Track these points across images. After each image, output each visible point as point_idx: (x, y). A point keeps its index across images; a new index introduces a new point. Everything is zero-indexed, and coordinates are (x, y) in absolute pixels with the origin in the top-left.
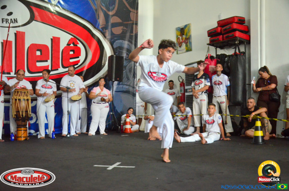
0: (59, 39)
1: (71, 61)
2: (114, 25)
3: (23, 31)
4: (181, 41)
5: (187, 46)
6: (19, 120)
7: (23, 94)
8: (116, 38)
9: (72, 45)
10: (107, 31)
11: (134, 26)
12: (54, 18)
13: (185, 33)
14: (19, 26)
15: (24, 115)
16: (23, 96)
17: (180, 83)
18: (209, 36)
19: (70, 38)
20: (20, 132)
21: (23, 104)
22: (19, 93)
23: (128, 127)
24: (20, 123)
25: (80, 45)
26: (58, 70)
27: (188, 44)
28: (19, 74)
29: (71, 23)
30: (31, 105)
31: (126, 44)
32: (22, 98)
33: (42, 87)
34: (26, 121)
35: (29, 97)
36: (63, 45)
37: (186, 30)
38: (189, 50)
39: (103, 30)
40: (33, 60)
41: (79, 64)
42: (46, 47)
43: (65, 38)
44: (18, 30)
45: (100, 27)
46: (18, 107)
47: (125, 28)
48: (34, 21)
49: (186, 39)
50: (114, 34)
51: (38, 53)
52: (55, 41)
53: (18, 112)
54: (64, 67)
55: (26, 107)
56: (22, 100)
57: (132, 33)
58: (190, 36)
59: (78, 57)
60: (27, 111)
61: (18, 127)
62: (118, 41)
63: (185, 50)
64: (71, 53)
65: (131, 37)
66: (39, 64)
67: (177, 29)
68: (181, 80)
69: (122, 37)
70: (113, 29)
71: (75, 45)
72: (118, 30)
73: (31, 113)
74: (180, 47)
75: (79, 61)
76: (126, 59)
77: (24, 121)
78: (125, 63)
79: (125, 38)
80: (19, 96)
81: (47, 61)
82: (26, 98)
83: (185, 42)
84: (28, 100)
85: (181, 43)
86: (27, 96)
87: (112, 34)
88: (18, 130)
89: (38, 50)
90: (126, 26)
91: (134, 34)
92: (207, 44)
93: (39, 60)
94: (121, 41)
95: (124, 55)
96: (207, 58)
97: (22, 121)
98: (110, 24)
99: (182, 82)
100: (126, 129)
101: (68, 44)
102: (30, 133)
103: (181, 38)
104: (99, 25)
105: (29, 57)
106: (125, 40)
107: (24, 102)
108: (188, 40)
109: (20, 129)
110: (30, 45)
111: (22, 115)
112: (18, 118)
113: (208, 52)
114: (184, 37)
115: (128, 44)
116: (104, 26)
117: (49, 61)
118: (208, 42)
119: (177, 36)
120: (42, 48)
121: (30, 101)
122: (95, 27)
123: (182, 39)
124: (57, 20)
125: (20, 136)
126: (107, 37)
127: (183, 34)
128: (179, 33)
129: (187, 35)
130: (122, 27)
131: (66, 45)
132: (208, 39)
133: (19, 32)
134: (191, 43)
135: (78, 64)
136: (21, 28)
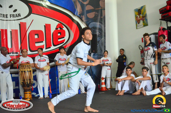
0: (50, 25)
1: (59, 40)
2: (88, 12)
3: (25, 22)
4: (139, 19)
5: (144, 22)
6: (25, 86)
7: (27, 67)
8: (90, 21)
9: (59, 29)
10: (83, 16)
11: (103, 11)
12: (46, 11)
13: (142, 13)
14: (22, 19)
15: (28, 82)
16: (27, 69)
17: (140, 50)
18: (160, 13)
19: (57, 24)
20: (26, 94)
21: (27, 74)
22: (24, 67)
23: (104, 86)
24: (26, 88)
25: (65, 29)
26: (50, 48)
27: (145, 21)
28: (24, 52)
29: (58, 13)
30: (32, 75)
31: (98, 25)
32: (26, 70)
33: (39, 61)
34: (30, 86)
35: (31, 69)
36: (53, 29)
37: (142, 11)
38: (146, 25)
39: (81, 16)
40: (33, 41)
41: (65, 42)
42: (41, 31)
43: (54, 24)
44: (21, 22)
45: (78, 14)
46: (24, 77)
47: (97, 13)
48: (32, 14)
49: (143, 17)
50: (89, 18)
51: (36, 37)
52: (47, 27)
53: (24, 80)
54: (54, 45)
55: (30, 76)
56: (26, 71)
57: (102, 16)
58: (146, 15)
59: (64, 37)
60: (30, 80)
61: (25, 91)
62: (92, 23)
63: (143, 25)
64: (59, 35)
65: (101, 19)
66: (37, 45)
67: (136, 10)
68: (141, 48)
69: (95, 19)
70: (88, 15)
71: (61, 29)
72: (91, 15)
73: (33, 81)
74: (139, 23)
75: (64, 40)
76: (98, 36)
77: (29, 87)
78: (98, 39)
79: (97, 20)
80: (24, 69)
81: (42, 42)
82: (29, 70)
83: (142, 19)
84: (30, 71)
85: (140, 20)
86: (30, 68)
87: (87, 18)
88: (24, 94)
89: (36, 35)
90: (97, 11)
91: (103, 17)
92: (160, 20)
93: (37, 41)
94: (94, 23)
95: (98, 33)
96: (160, 30)
97: (27, 87)
98: (85, 11)
99: (142, 50)
100: (102, 88)
101: (57, 29)
102: (33, 95)
103: (138, 16)
104: (77, 13)
105: (30, 40)
106: (97, 22)
107: (28, 73)
108: (144, 18)
109: (26, 93)
110: (30, 31)
111: (27, 83)
112: (24, 85)
113: (161, 25)
114: (141, 15)
115: (100, 25)
116: (81, 13)
117: (44, 42)
118: (161, 18)
119: (136, 16)
120: (38, 33)
121: (32, 72)
122: (74, 14)
123: (140, 18)
124: (48, 11)
125: (27, 98)
126: (84, 21)
127: (141, 14)
128: (137, 13)
129: (143, 14)
130: (94, 13)
131: (55, 30)
132: (160, 16)
133: (22, 23)
134: (146, 20)
135: (63, 43)
136: (23, 20)
